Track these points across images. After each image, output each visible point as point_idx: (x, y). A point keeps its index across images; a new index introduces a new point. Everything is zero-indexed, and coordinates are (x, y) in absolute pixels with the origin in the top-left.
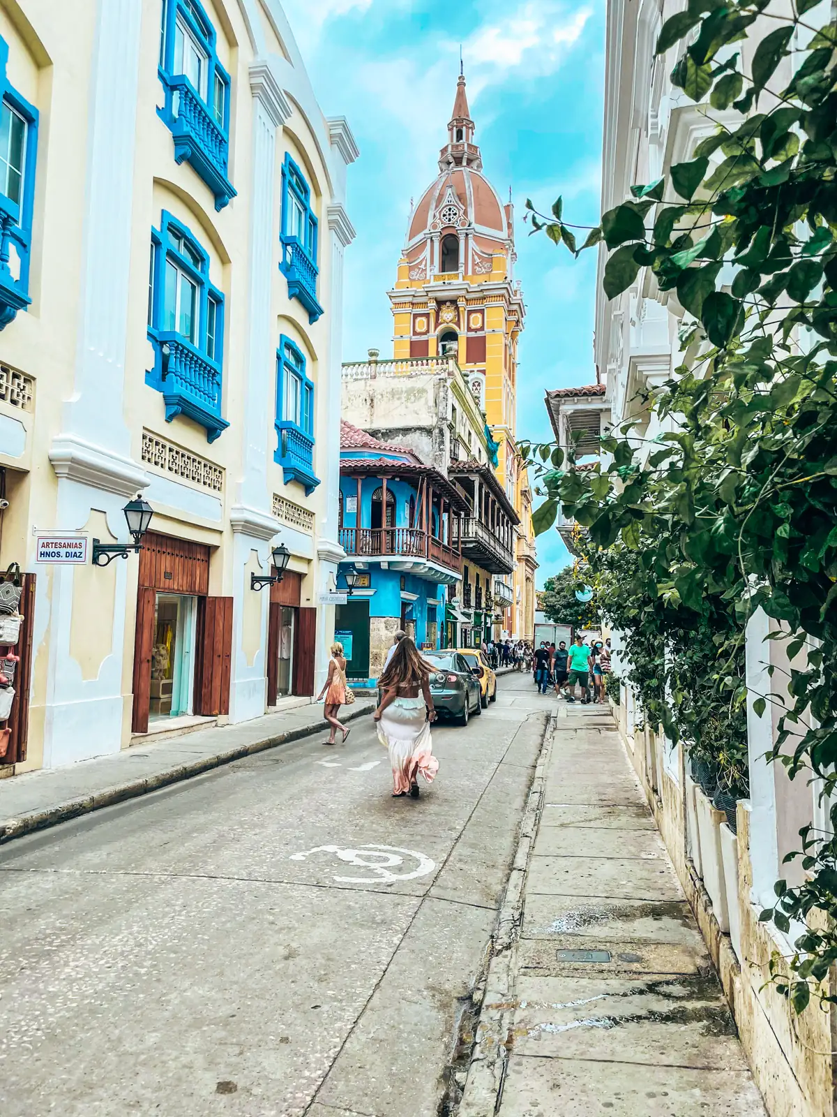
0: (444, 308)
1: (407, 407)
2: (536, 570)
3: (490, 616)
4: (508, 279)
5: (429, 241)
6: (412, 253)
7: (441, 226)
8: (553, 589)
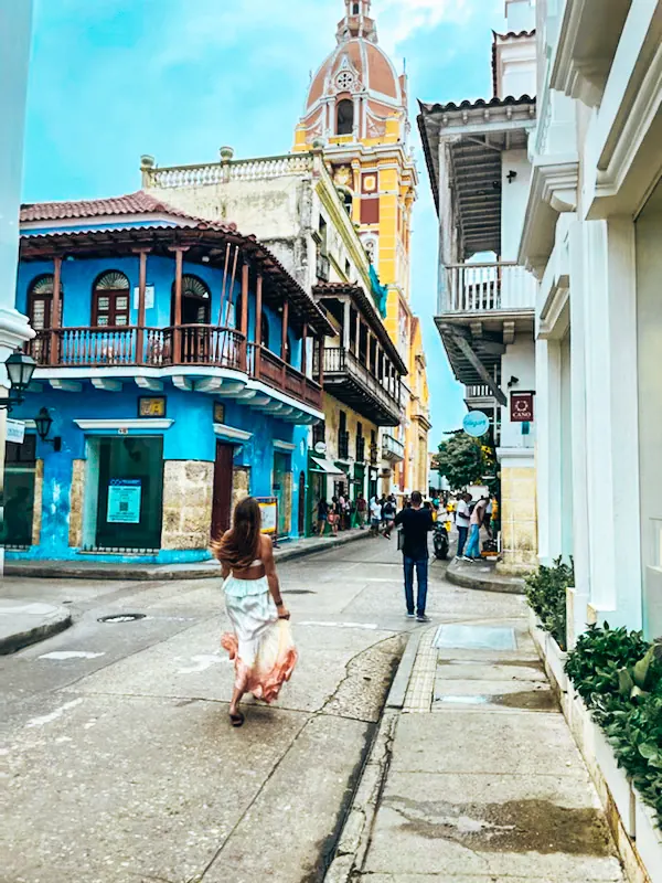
0: (339, 171)
1: (264, 216)
2: (429, 431)
3: (376, 470)
4: (401, 142)
5: (325, 107)
6: (309, 121)
7: (336, 91)
8: (446, 450)
